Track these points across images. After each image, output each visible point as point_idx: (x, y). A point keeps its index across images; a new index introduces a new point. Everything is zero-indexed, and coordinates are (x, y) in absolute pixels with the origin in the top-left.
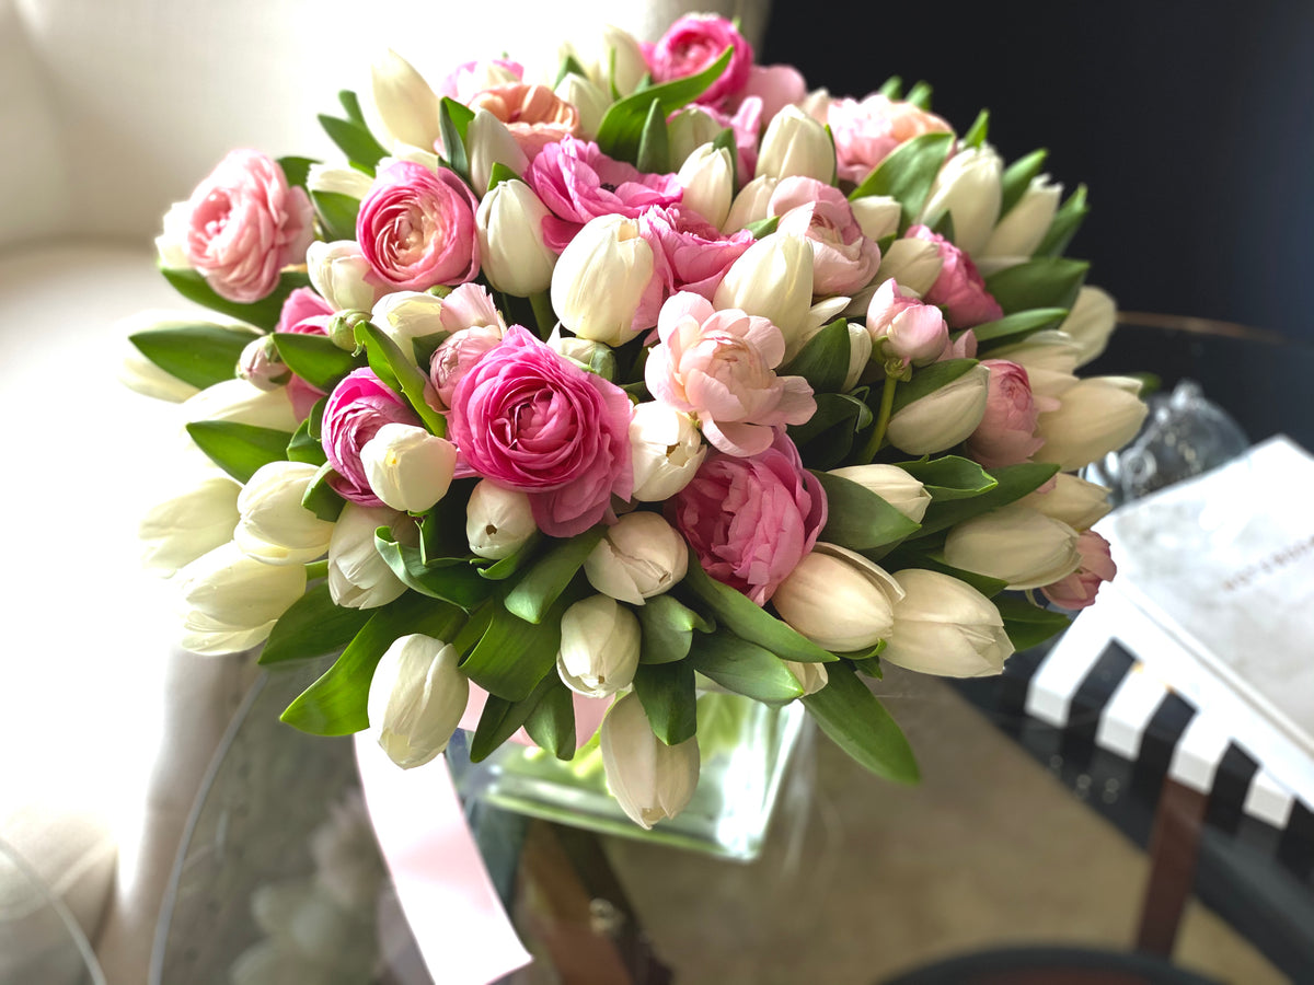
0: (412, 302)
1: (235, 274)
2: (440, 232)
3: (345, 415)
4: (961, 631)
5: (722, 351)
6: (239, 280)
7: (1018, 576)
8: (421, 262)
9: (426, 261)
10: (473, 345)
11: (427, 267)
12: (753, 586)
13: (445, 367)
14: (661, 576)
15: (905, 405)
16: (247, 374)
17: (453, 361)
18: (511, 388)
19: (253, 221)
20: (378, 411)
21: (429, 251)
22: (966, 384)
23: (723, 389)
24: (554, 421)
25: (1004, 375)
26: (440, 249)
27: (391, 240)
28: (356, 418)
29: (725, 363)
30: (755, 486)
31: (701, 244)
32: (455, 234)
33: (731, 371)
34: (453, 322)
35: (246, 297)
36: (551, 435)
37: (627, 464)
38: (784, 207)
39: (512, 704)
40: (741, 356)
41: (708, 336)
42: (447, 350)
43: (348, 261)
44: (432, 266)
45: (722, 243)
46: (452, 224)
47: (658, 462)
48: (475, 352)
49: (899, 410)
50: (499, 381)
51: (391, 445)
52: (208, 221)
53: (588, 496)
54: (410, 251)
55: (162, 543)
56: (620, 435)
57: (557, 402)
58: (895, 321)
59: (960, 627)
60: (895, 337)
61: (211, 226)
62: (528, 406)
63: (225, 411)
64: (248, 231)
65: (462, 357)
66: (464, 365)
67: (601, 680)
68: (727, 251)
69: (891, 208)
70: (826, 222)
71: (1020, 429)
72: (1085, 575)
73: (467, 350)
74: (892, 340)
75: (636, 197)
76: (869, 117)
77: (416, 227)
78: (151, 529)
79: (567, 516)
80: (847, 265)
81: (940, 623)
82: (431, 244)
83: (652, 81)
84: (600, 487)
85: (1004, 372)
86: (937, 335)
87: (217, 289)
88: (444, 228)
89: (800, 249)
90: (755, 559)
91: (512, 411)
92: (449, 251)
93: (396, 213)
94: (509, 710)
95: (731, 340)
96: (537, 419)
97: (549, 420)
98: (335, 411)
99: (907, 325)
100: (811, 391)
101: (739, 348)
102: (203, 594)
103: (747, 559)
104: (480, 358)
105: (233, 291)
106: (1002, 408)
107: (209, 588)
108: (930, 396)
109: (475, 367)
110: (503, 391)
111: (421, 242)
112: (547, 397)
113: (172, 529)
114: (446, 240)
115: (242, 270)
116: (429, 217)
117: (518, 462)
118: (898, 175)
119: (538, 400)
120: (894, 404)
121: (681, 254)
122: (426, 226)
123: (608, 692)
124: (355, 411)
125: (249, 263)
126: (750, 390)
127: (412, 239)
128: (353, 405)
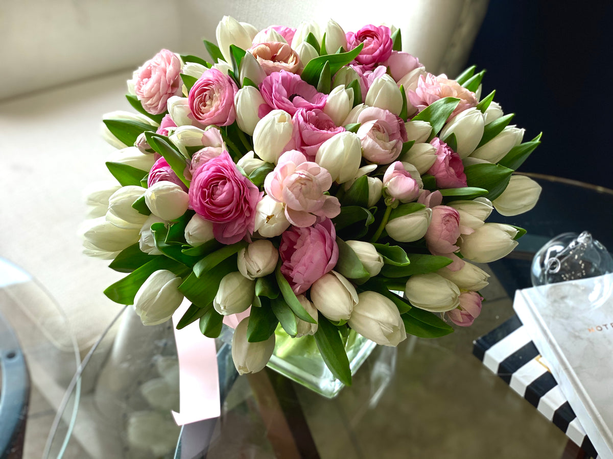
0: (190, 131)
1: (149, 102)
2: (219, 102)
3: (156, 172)
4: (379, 324)
5: (300, 179)
6: (150, 105)
7: (430, 305)
8: (209, 113)
9: (210, 114)
10: (208, 155)
11: (210, 117)
12: (296, 283)
13: (195, 161)
14: (257, 270)
15: (394, 218)
16: (137, 145)
17: (198, 160)
18: (212, 177)
19: (158, 82)
20: (169, 174)
21: (213, 109)
22: (417, 215)
23: (293, 196)
24: (224, 195)
25: (446, 214)
26: (217, 109)
27: (201, 102)
28: (160, 175)
29: (300, 185)
30: (309, 240)
31: (314, 130)
32: (224, 104)
33: (301, 189)
34: (207, 143)
35: (153, 112)
36: (221, 200)
37: (253, 219)
38: (366, 120)
39: (199, 309)
40: (308, 183)
41: (297, 172)
42: (197, 155)
43: (181, 107)
44: (212, 116)
45: (325, 131)
46: (224, 100)
47: (263, 221)
48: (208, 158)
49: (391, 219)
50: (209, 172)
51: (154, 190)
52: (145, 78)
53: (236, 229)
54: (206, 108)
55: (92, 208)
56: (253, 206)
57: (227, 187)
58: (391, 181)
59: (380, 322)
60: (390, 188)
61: (145, 80)
62: (217, 186)
63: (128, 159)
64: (155, 85)
65: (201, 159)
66: (202, 162)
67: (225, 308)
68: (326, 135)
69: (426, 127)
70: (381, 130)
71: (446, 240)
72: (463, 312)
73: (204, 156)
74: (389, 189)
75: (300, 103)
76: (433, 84)
77: (211, 98)
78: (90, 201)
79: (227, 235)
80: (382, 151)
81: (372, 319)
82: (214, 107)
83: (342, 51)
84: (240, 226)
85: (446, 213)
86: (410, 190)
87: (144, 107)
88: (221, 101)
89: (353, 141)
90: (298, 272)
91: (210, 186)
92: (220, 111)
93: (205, 90)
94: (198, 310)
95: (306, 176)
96: (218, 192)
97: (223, 193)
98: (154, 170)
99: (395, 184)
100: (340, 204)
101: (308, 180)
102: (91, 233)
103: (295, 271)
104: (208, 161)
105: (149, 109)
106: (440, 229)
107: (93, 232)
108: (403, 217)
109: (204, 165)
110: (210, 177)
111: (211, 105)
112: (224, 184)
113: (98, 203)
114: (220, 106)
115: (152, 101)
116: (216, 95)
117: (207, 208)
118: (434, 113)
119: (221, 184)
120: (389, 217)
121: (305, 133)
122: (214, 98)
123: (229, 313)
124: (160, 172)
125: (155, 98)
126: (307, 199)
127: (208, 103)
128: (161, 169)
